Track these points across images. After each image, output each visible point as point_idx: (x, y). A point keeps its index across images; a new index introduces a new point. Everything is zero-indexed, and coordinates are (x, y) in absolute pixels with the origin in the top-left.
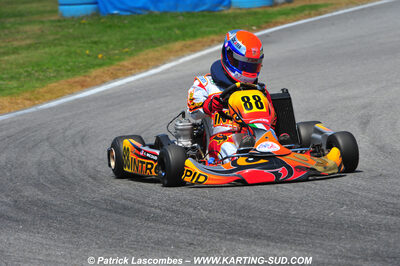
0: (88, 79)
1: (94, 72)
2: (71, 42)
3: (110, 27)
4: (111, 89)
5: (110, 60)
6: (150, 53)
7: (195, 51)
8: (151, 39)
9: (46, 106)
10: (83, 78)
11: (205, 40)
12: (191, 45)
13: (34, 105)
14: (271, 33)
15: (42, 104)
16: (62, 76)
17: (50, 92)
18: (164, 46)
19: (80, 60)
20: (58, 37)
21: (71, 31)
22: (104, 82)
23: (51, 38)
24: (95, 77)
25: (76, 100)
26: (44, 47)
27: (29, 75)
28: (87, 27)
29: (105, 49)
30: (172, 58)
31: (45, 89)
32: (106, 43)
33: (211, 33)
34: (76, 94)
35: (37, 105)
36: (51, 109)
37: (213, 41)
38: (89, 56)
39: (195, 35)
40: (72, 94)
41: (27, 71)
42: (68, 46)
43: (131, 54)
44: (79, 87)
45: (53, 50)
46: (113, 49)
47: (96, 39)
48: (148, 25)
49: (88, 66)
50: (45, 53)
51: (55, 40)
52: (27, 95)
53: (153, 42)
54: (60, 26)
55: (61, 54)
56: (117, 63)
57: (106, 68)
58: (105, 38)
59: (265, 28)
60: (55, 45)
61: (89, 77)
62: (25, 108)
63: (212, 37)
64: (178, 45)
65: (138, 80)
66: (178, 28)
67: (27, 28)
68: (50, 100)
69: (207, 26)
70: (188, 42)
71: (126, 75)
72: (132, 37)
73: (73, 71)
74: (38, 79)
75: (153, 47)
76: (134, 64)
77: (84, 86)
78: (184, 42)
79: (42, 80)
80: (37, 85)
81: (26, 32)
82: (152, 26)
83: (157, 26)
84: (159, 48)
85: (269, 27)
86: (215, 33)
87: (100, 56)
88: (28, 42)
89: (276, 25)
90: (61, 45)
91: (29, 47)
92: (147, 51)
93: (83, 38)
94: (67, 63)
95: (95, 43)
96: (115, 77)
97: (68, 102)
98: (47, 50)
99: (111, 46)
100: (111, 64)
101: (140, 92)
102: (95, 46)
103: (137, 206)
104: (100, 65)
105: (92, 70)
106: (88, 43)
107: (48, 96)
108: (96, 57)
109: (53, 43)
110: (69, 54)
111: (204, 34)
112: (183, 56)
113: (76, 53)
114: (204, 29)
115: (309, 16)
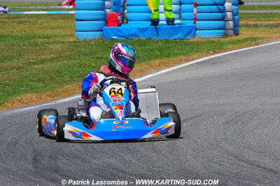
2: (82, 57)
3: (110, 47)
6: (137, 67)
7: (168, 67)
8: (138, 57)
9: (62, 101)
11: (176, 59)
12: (166, 62)
13: (54, 100)
14: (222, 56)
15: (59, 99)
16: (75, 81)
17: (66, 91)
18: (148, 62)
19: (88, 69)
20: (73, 53)
21: (82, 49)
23: (69, 53)
26: (63, 60)
27: (52, 79)
28: (94, 47)
30: (152, 71)
31: (62, 89)
33: (180, 54)
35: (56, 100)
36: (65, 103)
37: (181, 60)
38: (94, 67)
39: (169, 56)
41: (50, 76)
42: (80, 60)
45: (69, 62)
47: (100, 56)
48: (137, 47)
50: (64, 64)
51: (71, 55)
52: (50, 93)
54: (75, 46)
55: (75, 65)
58: (106, 55)
59: (218, 53)
60: (71, 59)
63: (181, 57)
64: (157, 62)
66: (158, 50)
68: (65, 97)
69: (178, 50)
70: (164, 60)
73: (82, 77)
74: (57, 82)
78: (161, 60)
79: (60, 83)
80: (56, 86)
81: (51, 49)
82: (139, 48)
83: (143, 48)
84: (143, 64)
86: (183, 54)
88: (52, 56)
89: (226, 50)
90: (75, 59)
91: (53, 59)
93: (91, 54)
94: (78, 71)
95: (99, 58)
98: (65, 62)
102: (99, 61)
106: (94, 58)
107: (64, 94)
109: (69, 58)
110: (80, 66)
111: (175, 55)
112: (160, 70)
113: (85, 65)
114: (176, 51)
115: (250, 45)
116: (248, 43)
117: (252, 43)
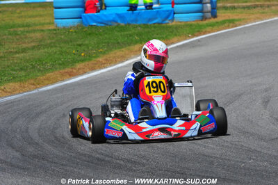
0: (74, 71)
1: (78, 66)
2: (62, 45)
3: (90, 34)
4: (91, 77)
5: (89, 57)
6: (118, 52)
8: (118, 43)
9: (45, 89)
10: (71, 70)
13: (37, 88)
14: (202, 39)
15: (42, 87)
16: (57, 69)
17: (48, 79)
18: (128, 47)
19: (69, 56)
20: (53, 41)
21: (62, 37)
22: (85, 73)
23: (49, 42)
24: (79, 69)
25: (66, 84)
26: (44, 48)
27: (33, 67)
28: (74, 34)
29: (86, 49)
30: (133, 56)
31: (44, 77)
32: (87, 45)
34: (66, 81)
36: (48, 91)
38: (74, 54)
40: (63, 80)
41: (32, 65)
42: (60, 47)
43: (104, 53)
44: (68, 76)
45: (50, 50)
46: (92, 50)
47: (80, 43)
48: (116, 33)
49: (74, 62)
50: (45, 52)
51: (51, 43)
52: (32, 82)
53: (119, 45)
54: (55, 34)
55: (56, 53)
56: (94, 59)
57: (87, 63)
58: (87, 42)
59: (197, 36)
60: (52, 47)
61: (75, 69)
62: (30, 90)
65: (109, 71)
66: (137, 35)
67: (32, 35)
68: (47, 85)
69: (157, 34)
71: (100, 68)
72: (106, 41)
73: (64, 64)
74: (39, 70)
75: (119, 48)
76: (106, 60)
77: (71, 75)
79: (42, 71)
80: (39, 74)
81: (31, 38)
82: (119, 34)
83: (122, 33)
84: (123, 49)
85: (200, 35)
87: (83, 54)
88: (33, 44)
89: (204, 33)
90: (56, 46)
91: (33, 48)
92: (116, 51)
93: (71, 41)
94: (60, 59)
95: (80, 45)
96: (93, 69)
97: (61, 86)
98: (46, 50)
99: (90, 48)
100: (90, 60)
101: (111, 79)
102: (79, 47)
103: (107, 159)
104: (83, 61)
105: (77, 64)
106: (74, 45)
107: (46, 82)
108: (80, 55)
109: (50, 46)
110: (61, 53)
113: (66, 52)
114: (155, 35)
115: (228, 27)
116: (226, 25)
117: (231, 25)
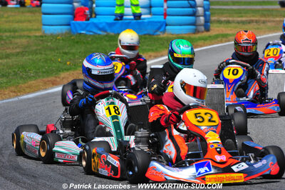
0: (58, 80)
1: (63, 75)
2: (48, 52)
3: (77, 42)
5: (75, 66)
9: (25, 97)
10: (54, 79)
15: (23, 95)
16: (40, 76)
17: (29, 87)
19: (54, 65)
20: (39, 48)
21: (49, 44)
23: (35, 48)
24: (63, 78)
25: (48, 93)
26: (29, 55)
27: (16, 74)
28: (61, 41)
29: (72, 58)
31: (26, 85)
32: (74, 54)
33: (149, 50)
34: (49, 89)
35: (19, 96)
36: (29, 99)
38: (60, 62)
40: (46, 89)
41: (14, 71)
42: (46, 54)
44: (51, 85)
45: (35, 57)
46: (78, 59)
47: (67, 51)
48: (105, 43)
49: (59, 70)
50: (29, 59)
51: (37, 50)
52: (13, 89)
54: (42, 40)
55: (40, 60)
56: (79, 69)
57: (71, 72)
58: (73, 51)
60: (37, 54)
61: (59, 78)
63: (150, 53)
67: (18, 41)
68: (29, 93)
69: (147, 46)
73: (47, 73)
74: (21, 77)
77: (55, 84)
79: (24, 79)
80: (20, 82)
82: (108, 44)
83: (111, 43)
86: (152, 50)
87: (68, 63)
88: (18, 50)
89: (196, 47)
90: (41, 54)
91: (18, 54)
93: (57, 49)
94: (44, 67)
95: (66, 53)
97: (42, 95)
98: (31, 57)
99: (77, 56)
100: (76, 69)
102: (65, 56)
104: (68, 70)
105: (61, 73)
106: (60, 53)
107: (27, 90)
108: (66, 64)
109: (35, 53)
110: (46, 61)
113: (51, 60)
114: (145, 47)
115: (221, 42)
116: (219, 39)
117: (224, 39)
